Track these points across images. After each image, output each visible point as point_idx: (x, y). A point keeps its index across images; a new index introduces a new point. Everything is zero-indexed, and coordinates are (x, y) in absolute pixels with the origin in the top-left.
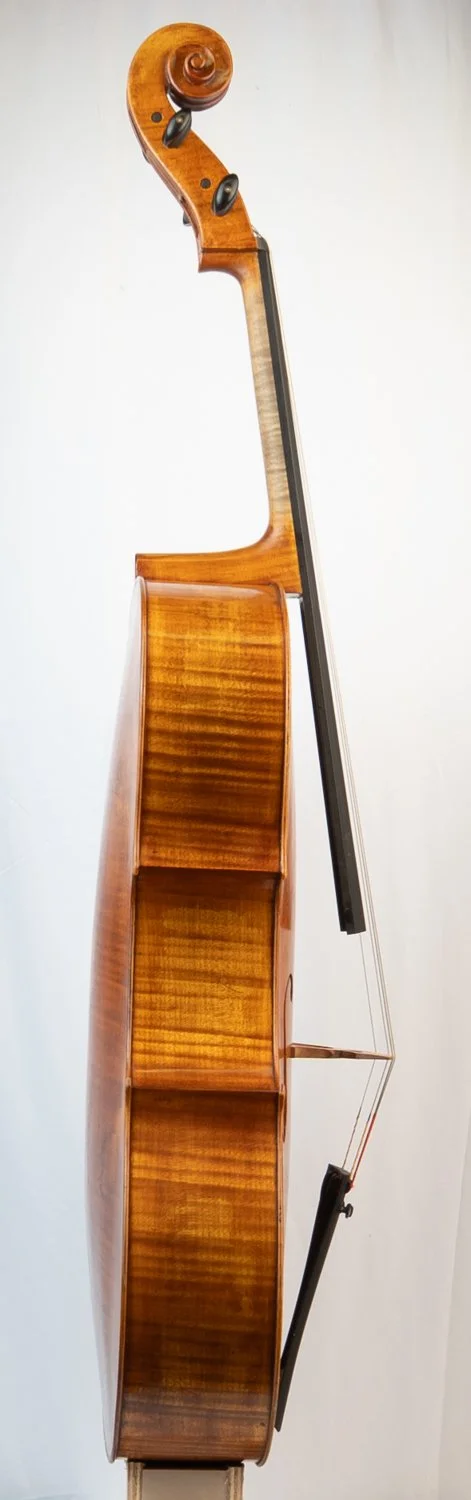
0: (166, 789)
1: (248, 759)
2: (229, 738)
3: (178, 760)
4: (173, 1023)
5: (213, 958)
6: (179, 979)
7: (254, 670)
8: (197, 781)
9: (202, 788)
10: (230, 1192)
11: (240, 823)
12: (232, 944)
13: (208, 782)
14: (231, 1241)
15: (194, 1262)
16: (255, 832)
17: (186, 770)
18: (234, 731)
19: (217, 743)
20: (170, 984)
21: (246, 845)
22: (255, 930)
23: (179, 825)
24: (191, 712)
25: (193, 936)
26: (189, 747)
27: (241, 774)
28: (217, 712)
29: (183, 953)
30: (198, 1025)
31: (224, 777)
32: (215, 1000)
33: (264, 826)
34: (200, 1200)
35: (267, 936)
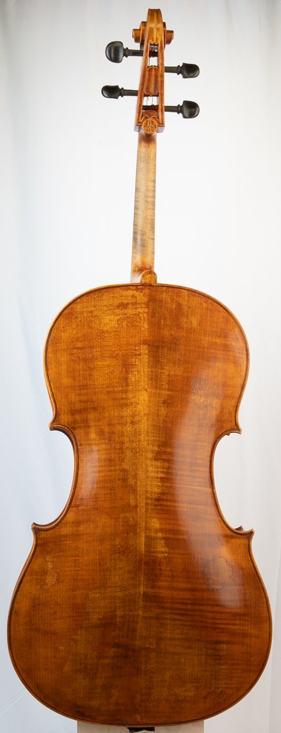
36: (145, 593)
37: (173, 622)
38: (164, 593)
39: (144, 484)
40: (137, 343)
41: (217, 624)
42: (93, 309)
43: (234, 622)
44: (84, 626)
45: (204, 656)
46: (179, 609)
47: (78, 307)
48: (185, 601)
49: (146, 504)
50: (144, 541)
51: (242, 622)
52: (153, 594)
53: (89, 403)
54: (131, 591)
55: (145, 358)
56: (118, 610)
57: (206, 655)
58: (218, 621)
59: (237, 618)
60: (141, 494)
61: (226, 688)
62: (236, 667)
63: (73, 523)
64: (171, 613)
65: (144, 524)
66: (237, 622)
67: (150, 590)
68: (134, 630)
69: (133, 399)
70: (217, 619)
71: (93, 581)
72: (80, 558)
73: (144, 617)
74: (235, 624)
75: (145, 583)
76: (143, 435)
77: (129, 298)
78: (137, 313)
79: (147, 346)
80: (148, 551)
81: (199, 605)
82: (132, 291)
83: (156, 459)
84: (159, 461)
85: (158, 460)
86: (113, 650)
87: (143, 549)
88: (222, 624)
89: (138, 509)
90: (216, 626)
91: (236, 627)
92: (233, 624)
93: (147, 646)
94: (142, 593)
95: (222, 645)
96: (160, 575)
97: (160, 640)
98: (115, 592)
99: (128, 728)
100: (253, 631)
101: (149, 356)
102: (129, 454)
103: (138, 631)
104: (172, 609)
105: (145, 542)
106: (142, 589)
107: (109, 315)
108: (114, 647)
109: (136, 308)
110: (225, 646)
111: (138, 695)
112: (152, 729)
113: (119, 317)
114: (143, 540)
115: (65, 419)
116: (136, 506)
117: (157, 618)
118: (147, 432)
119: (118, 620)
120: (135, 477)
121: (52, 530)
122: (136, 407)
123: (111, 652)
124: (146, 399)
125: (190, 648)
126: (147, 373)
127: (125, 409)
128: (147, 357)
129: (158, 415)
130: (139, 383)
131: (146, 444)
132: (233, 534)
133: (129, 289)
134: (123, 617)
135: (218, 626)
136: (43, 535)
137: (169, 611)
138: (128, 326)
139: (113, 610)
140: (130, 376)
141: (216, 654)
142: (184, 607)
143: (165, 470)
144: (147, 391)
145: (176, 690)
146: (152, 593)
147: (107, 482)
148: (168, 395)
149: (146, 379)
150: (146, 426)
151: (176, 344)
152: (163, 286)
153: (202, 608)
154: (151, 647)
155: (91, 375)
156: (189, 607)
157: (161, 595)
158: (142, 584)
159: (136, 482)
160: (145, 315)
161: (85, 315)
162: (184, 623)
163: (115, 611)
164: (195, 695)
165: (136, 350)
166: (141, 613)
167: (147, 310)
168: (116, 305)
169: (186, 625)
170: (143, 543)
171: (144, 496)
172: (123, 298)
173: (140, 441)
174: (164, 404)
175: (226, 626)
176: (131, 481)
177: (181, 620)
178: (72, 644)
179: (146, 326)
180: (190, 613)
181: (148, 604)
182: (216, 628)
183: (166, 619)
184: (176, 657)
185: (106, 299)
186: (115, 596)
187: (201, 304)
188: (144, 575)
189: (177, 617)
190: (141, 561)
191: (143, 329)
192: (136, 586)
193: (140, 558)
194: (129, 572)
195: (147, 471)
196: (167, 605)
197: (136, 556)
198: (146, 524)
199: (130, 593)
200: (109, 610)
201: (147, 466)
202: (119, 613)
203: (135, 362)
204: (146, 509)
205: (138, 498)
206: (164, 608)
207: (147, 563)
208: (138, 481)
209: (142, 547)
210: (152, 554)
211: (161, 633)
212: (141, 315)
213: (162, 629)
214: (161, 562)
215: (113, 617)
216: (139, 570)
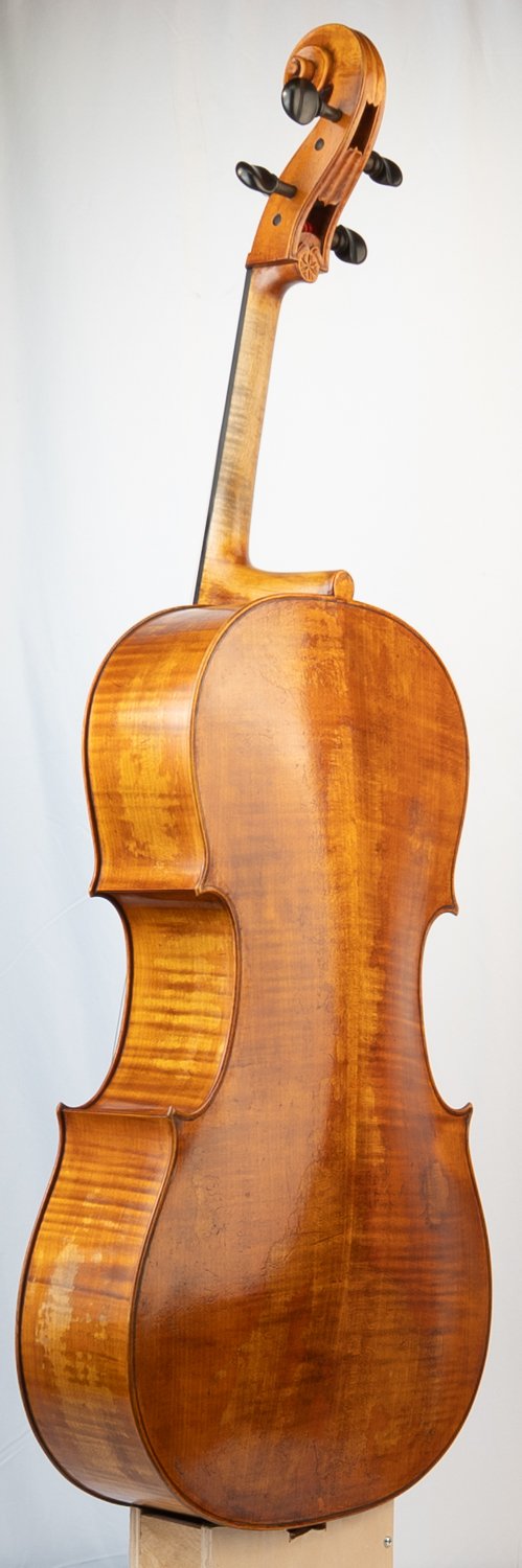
36: (354, 1242)
37: (385, 1299)
38: (378, 1238)
39: (357, 1015)
40: (335, 721)
41: (436, 1295)
44: (261, 1320)
45: (417, 1363)
46: (395, 1271)
48: (403, 1254)
49: (360, 1056)
50: (355, 1134)
51: (460, 1288)
52: (365, 1244)
53: (266, 843)
54: (335, 1240)
55: (349, 754)
56: (315, 1281)
57: (419, 1360)
60: (352, 1036)
61: (437, 1421)
63: (236, 1101)
64: (384, 1280)
65: (356, 1100)
67: (361, 1236)
68: (335, 1321)
69: (338, 839)
70: (436, 1285)
71: (278, 1224)
72: (252, 1176)
73: (350, 1293)
75: (355, 1222)
76: (353, 914)
77: (318, 624)
78: (331, 658)
79: (349, 728)
80: (360, 1155)
81: (418, 1259)
82: (320, 611)
83: (372, 965)
84: (376, 969)
85: (373, 967)
86: (300, 1366)
87: (354, 1151)
89: (349, 1066)
90: (435, 1298)
91: (454, 1299)
92: (451, 1293)
93: (349, 1351)
94: (350, 1242)
95: (439, 1337)
96: (375, 1201)
97: (366, 1336)
98: (312, 1244)
99: (290, 1531)
100: (472, 1305)
101: (354, 750)
102: (334, 953)
103: (340, 1323)
104: (387, 1270)
105: (357, 1136)
106: (350, 1235)
107: (291, 656)
108: (304, 1360)
109: (328, 649)
110: (442, 1338)
112: (322, 1527)
113: (307, 663)
114: (353, 1132)
115: (222, 875)
116: (346, 1061)
117: (367, 1293)
118: (359, 908)
119: (314, 1302)
120: (344, 1001)
122: (341, 856)
123: (299, 1372)
124: (355, 840)
125: (402, 1349)
126: (353, 785)
128: (351, 751)
129: (372, 874)
130: (343, 805)
131: (358, 933)
132: (446, 1114)
133: (316, 605)
134: (321, 1295)
136: (187, 1128)
137: (382, 1276)
138: (320, 684)
139: (308, 1281)
140: (330, 789)
141: (431, 1355)
142: (401, 1265)
143: (383, 987)
144: (355, 822)
146: (363, 1240)
147: (298, 1013)
148: (383, 833)
149: (353, 798)
150: (357, 896)
151: (386, 728)
152: (362, 606)
153: (420, 1264)
154: (354, 1354)
155: (269, 783)
156: (407, 1265)
157: (375, 1244)
158: (351, 1224)
159: (345, 1012)
160: (342, 664)
162: (399, 1298)
163: (311, 1284)
165: (334, 736)
166: (346, 1284)
167: (343, 654)
168: (301, 636)
169: (401, 1303)
170: (355, 1138)
171: (356, 1040)
172: (309, 623)
173: (350, 926)
174: (377, 850)
176: (339, 1010)
177: (396, 1293)
178: (239, 1363)
179: (345, 688)
180: (407, 1276)
181: (358, 1265)
182: (434, 1304)
183: (378, 1292)
184: (383, 1368)
185: (287, 624)
186: (312, 1253)
187: (412, 651)
188: (355, 1205)
189: (391, 1287)
190: (350, 1176)
191: (340, 693)
192: (342, 1228)
193: (349, 1170)
194: (335, 1200)
195: (361, 987)
196: (382, 1264)
197: (344, 1165)
198: (358, 1098)
199: (334, 1243)
200: (302, 1283)
201: (360, 978)
202: (316, 1288)
203: (335, 761)
204: (359, 1068)
205: (349, 1046)
206: (377, 1270)
207: (358, 1180)
208: (348, 1010)
209: (353, 1148)
210: (366, 1160)
211: (369, 1322)
212: (336, 664)
213: (371, 1315)
214: (376, 1176)
215: (307, 1297)
216: (348, 1195)
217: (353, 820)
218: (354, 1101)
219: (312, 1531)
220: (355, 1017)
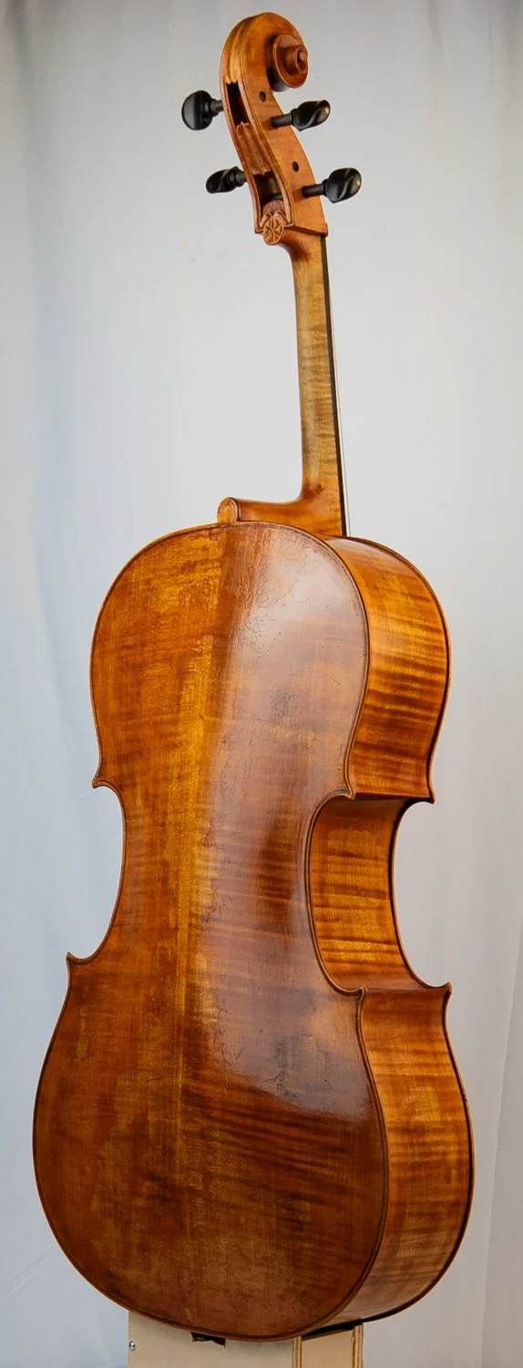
0: (373, 723)
1: (424, 698)
2: (415, 679)
3: (384, 697)
4: (338, 933)
5: (355, 873)
6: (338, 893)
7: (425, 620)
8: (391, 717)
9: (392, 725)
10: (431, 1079)
11: (406, 754)
12: (367, 861)
13: (398, 717)
14: (442, 1122)
15: (424, 1144)
16: (413, 762)
17: (387, 707)
18: (420, 674)
19: (408, 684)
20: (333, 898)
21: (408, 774)
22: (380, 848)
23: (372, 755)
24: (397, 656)
25: (346, 854)
26: (393, 686)
27: (417, 711)
28: (410, 656)
29: (338, 870)
30: (357, 934)
31: (410, 715)
32: (360, 911)
33: (418, 757)
34: (417, 1089)
35: (387, 853)
36: (185, 1089)
37: (225, 1147)
38: (210, 1090)
39: (188, 889)
40: (200, 632)
41: (293, 1160)
42: (151, 576)
43: (324, 1162)
44: (111, 1134)
45: (275, 1219)
46: (232, 1124)
47: (134, 576)
48: (242, 1110)
49: (190, 925)
50: (184, 992)
51: (337, 1164)
52: (196, 1091)
53: (135, 744)
54: (166, 1081)
55: (207, 660)
56: (150, 1113)
57: (277, 1217)
58: (296, 1156)
59: (329, 1153)
60: (183, 907)
61: (314, 1286)
62: (327, 1249)
63: (112, 954)
64: (221, 1130)
65: (185, 962)
66: (330, 1163)
67: (191, 1083)
68: (172, 1152)
69: (184, 736)
70: (294, 1151)
71: (123, 1057)
72: (113, 1016)
73: (184, 1131)
74: (326, 1167)
75: (185, 1069)
76: (191, 800)
77: (199, 552)
78: (207, 578)
79: (212, 637)
80: (190, 1012)
81: (264, 1120)
82: (203, 539)
84: (211, 849)
85: (209, 847)
86: (147, 1183)
87: (183, 1007)
88: (302, 1162)
89: (179, 933)
90: (292, 1163)
91: (327, 1172)
92: (321, 1166)
93: (191, 1185)
94: (180, 1086)
95: (303, 1203)
96: (206, 1056)
97: (208, 1177)
98: (147, 1081)
99: (192, 1333)
100: (355, 1185)
101: (213, 657)
102: (172, 834)
103: (178, 1156)
104: (223, 1121)
105: (186, 995)
106: (180, 1079)
107: (170, 585)
108: (149, 1178)
109: (206, 570)
110: (308, 1205)
111: (185, 1271)
112: (221, 1342)
113: (181, 588)
114: (183, 990)
115: (112, 770)
116: (176, 929)
117: (202, 1136)
118: (197, 794)
119: (151, 1131)
120: (177, 875)
121: (89, 964)
122: (187, 749)
123: (146, 1187)
124: (201, 734)
125: (253, 1200)
126: (206, 687)
127: (172, 752)
128: (210, 658)
130: (194, 706)
131: (194, 816)
133: (201, 535)
134: (157, 1126)
135: (296, 1165)
136: (79, 970)
137: (218, 1125)
138: (191, 602)
139: (144, 1112)
140: (183, 693)
141: (294, 1218)
142: (240, 1121)
143: (219, 865)
144: (203, 720)
145: (237, 1275)
146: (193, 1088)
147: (147, 884)
148: (230, 726)
149: (205, 699)
150: (197, 784)
152: (246, 525)
153: (270, 1127)
154: (197, 1188)
155: (139, 694)
156: (249, 1122)
157: (207, 1094)
158: (181, 1071)
159: (177, 885)
160: (217, 581)
161: (141, 587)
162: (241, 1150)
163: (145, 1115)
164: (264, 1288)
165: (197, 646)
166: (179, 1122)
167: (220, 572)
168: (180, 566)
169: (245, 1156)
170: (184, 996)
171: (187, 911)
172: (191, 552)
173: (186, 810)
174: (225, 742)
175: (309, 1167)
176: (172, 884)
177: (237, 1145)
178: (98, 1164)
179: (215, 602)
180: (249, 1133)
181: (190, 1108)
182: (291, 1168)
183: (215, 1139)
184: (232, 1212)
185: (170, 558)
186: (147, 1088)
188: (184, 1055)
189: (230, 1138)
190: (179, 1028)
191: (210, 607)
192: (172, 1072)
193: (178, 1023)
194: (164, 1047)
195: (194, 864)
196: (216, 1114)
197: (174, 1019)
198: (188, 962)
199: (164, 1084)
200: (139, 1112)
201: (193, 856)
202: (152, 1118)
203: (193, 668)
204: (190, 934)
205: (180, 915)
206: (213, 1119)
207: (188, 1033)
208: (180, 884)
209: (181, 1004)
210: (195, 1018)
211: (210, 1164)
212: (211, 582)
213: (210, 1158)
214: (207, 1034)
215: (145, 1123)
216: (177, 1045)
217: (202, 718)
218: (184, 964)
219: (211, 1342)
220: (187, 891)
